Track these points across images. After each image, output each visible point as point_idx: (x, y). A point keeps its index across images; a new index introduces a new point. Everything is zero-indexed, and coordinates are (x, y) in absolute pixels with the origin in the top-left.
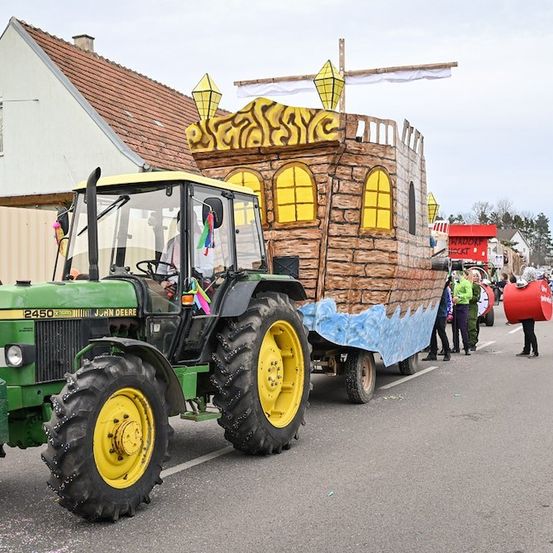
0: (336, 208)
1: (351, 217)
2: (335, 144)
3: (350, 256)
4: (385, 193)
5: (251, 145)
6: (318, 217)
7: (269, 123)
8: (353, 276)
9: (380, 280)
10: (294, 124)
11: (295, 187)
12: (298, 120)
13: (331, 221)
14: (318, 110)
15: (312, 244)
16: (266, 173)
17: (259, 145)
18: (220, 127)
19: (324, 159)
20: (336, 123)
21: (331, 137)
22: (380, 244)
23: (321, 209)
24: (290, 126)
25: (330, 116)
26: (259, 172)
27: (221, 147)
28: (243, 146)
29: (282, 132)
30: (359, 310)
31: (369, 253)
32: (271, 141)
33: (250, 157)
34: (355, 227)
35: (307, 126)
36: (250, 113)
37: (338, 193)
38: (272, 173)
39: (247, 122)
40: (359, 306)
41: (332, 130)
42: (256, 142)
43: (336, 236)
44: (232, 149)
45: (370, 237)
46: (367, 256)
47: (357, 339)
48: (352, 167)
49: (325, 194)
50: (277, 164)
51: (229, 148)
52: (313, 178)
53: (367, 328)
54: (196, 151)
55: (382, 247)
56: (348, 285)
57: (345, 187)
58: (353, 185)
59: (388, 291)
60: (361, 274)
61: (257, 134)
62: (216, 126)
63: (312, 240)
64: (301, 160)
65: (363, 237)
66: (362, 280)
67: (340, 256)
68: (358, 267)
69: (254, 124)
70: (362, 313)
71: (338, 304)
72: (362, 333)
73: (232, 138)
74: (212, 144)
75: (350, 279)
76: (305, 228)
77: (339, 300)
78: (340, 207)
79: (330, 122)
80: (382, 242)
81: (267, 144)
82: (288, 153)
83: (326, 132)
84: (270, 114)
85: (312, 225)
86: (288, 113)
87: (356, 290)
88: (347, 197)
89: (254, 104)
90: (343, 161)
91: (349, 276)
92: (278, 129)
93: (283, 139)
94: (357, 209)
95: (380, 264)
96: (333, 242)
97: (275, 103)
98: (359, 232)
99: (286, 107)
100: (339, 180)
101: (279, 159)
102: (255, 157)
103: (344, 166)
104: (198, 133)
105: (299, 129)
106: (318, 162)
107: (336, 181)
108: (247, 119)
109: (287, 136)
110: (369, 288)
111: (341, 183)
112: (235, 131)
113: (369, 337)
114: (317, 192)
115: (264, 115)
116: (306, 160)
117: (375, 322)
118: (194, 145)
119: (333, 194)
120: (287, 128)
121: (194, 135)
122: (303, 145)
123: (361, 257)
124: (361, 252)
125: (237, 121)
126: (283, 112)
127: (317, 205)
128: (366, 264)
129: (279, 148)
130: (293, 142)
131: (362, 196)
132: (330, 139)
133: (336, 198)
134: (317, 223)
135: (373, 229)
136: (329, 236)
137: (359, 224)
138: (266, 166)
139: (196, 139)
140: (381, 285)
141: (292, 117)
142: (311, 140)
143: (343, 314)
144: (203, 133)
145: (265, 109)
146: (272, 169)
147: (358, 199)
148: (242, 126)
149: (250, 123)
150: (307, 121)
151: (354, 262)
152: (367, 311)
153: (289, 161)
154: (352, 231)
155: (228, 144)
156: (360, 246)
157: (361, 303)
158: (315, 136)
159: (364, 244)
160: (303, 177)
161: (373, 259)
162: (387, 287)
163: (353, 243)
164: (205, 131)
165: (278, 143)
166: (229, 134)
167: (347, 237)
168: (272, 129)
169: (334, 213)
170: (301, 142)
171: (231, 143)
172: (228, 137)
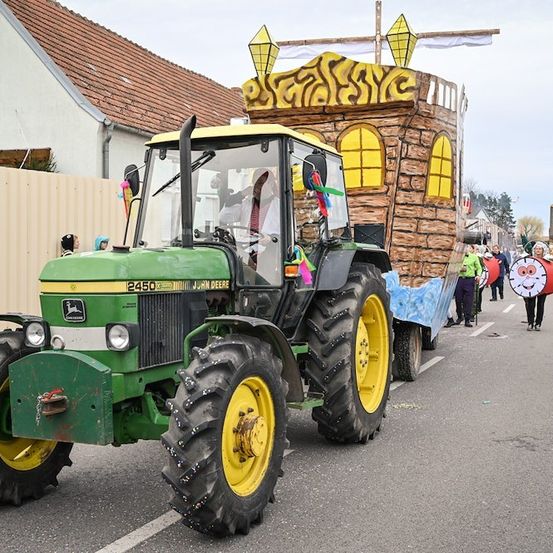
0: (403, 174)
1: (417, 184)
2: (409, 105)
3: (415, 226)
4: (448, 160)
5: (315, 103)
6: (386, 184)
7: (336, 79)
8: (417, 247)
9: (439, 252)
10: (364, 81)
11: (361, 150)
12: (369, 78)
13: (398, 188)
14: (392, 68)
15: (378, 212)
16: (329, 134)
17: (324, 104)
18: (281, 83)
19: (394, 121)
20: (412, 82)
21: (405, 97)
22: (441, 214)
23: (389, 174)
24: (360, 84)
25: (405, 74)
26: (322, 133)
27: (281, 105)
28: (306, 105)
29: (351, 90)
30: (420, 283)
31: (432, 222)
32: (338, 100)
33: (313, 117)
34: (420, 195)
35: (379, 84)
36: (315, 69)
37: (406, 158)
38: (336, 135)
39: (311, 79)
40: (419, 279)
41: (407, 90)
42: (320, 100)
43: (402, 204)
44: (294, 107)
45: (433, 206)
46: (430, 226)
47: (416, 313)
48: (421, 130)
49: (395, 158)
50: (341, 125)
51: (290, 106)
52: (382, 141)
53: (426, 302)
54: (253, 108)
55: (443, 217)
56: (411, 256)
57: (413, 152)
58: (421, 150)
59: (445, 264)
60: (423, 245)
61: (322, 92)
62: (277, 82)
63: (378, 207)
64: (368, 121)
65: (427, 206)
66: (424, 252)
67: (405, 226)
68: (421, 238)
69: (320, 81)
70: (422, 286)
71: (401, 276)
72: (420, 308)
73: (294, 95)
74: (271, 101)
75: (413, 250)
76: (372, 194)
77: (403, 273)
78: (408, 173)
79: (405, 80)
80: (443, 211)
81: (333, 102)
82: (355, 114)
83: (400, 91)
84: (338, 71)
85: (379, 191)
86: (358, 69)
87: (418, 262)
88: (415, 162)
89: (321, 59)
90: (414, 123)
91: (412, 247)
92: (347, 86)
93: (351, 97)
94: (423, 176)
95: (441, 234)
96: (399, 210)
97: (344, 59)
98: (424, 200)
99: (356, 63)
100: (408, 144)
101: (344, 120)
102: (318, 117)
103: (414, 129)
104: (256, 89)
105: (370, 87)
106: (387, 124)
107: (405, 145)
108: (312, 76)
109: (356, 94)
110: (430, 260)
111: (410, 147)
112: (298, 88)
113: (426, 312)
114: (385, 156)
115: (331, 72)
116: (375, 122)
117: (433, 296)
118: (251, 102)
119: (402, 159)
120: (356, 85)
121: (251, 91)
122: (374, 105)
123: (424, 228)
124: (425, 222)
125: (301, 76)
126: (353, 68)
127: (385, 170)
128: (428, 234)
129: (347, 107)
130: (362, 101)
131: (428, 162)
132: (404, 99)
133: (404, 163)
134: (384, 189)
135: (436, 198)
136: (396, 204)
137: (424, 191)
138: (329, 126)
139: (253, 96)
140: (440, 257)
141: (363, 74)
142: (383, 100)
143: (404, 287)
144: (261, 89)
145: (333, 64)
146: (336, 130)
147: (424, 165)
148: (306, 83)
149: (315, 80)
150: (379, 79)
151: (417, 232)
152: (426, 285)
153: (355, 122)
154: (417, 199)
155: (289, 102)
156: (424, 216)
157: (422, 276)
158: (388, 95)
159: (428, 214)
160: (371, 139)
161: (434, 229)
162: (445, 260)
163: (417, 212)
164: (264, 88)
165: (346, 102)
166: (291, 92)
167: (412, 205)
168: (339, 87)
169: (402, 179)
170: (372, 102)
171: (292, 101)
172: (290, 94)
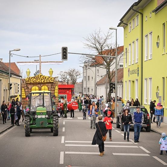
2: (53, 83)
4: (57, 90)
5: (37, 82)
14: (50, 77)
16: (39, 87)
17: (39, 82)
19: (50, 85)
20: (53, 79)
21: (52, 81)
24: (45, 79)
25: (52, 78)
27: (32, 82)
33: (37, 84)
35: (48, 79)
38: (41, 87)
50: (41, 85)
52: (48, 88)
55: (57, 99)
58: (54, 89)
61: (39, 80)
62: (31, 78)
69: (38, 78)
74: (30, 81)
81: (41, 82)
82: (44, 84)
86: (45, 77)
88: (53, 91)
89: (39, 75)
94: (54, 93)
95: (56, 102)
103: (53, 86)
104: (28, 79)
111: (52, 89)
112: (35, 79)
114: (49, 90)
116: (47, 85)
118: (27, 81)
125: (35, 78)
130: (45, 82)
131: (55, 91)
135: (56, 96)
138: (39, 85)
139: (27, 80)
142: (49, 82)
145: (41, 76)
160: (46, 88)
165: (43, 82)
168: (42, 79)
170: (47, 82)
171: (34, 81)
172: (33, 80)
